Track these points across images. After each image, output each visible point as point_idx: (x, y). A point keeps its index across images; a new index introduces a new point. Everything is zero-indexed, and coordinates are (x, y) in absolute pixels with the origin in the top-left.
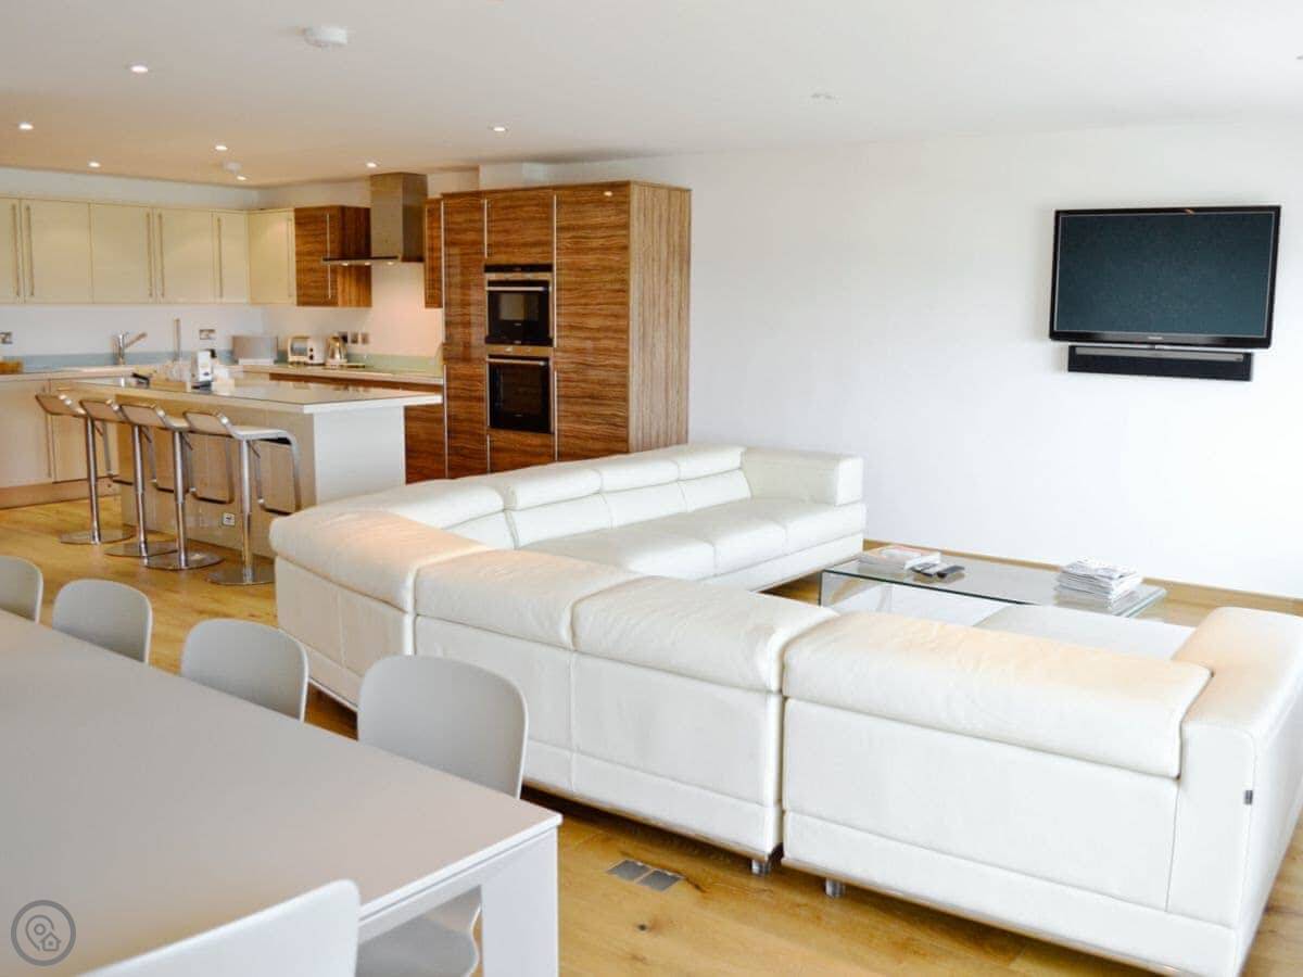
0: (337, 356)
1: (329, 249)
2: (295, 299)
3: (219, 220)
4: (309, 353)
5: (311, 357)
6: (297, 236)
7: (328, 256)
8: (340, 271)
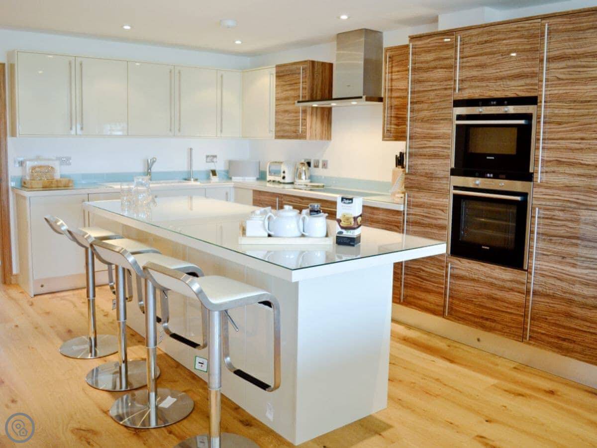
0: (303, 177)
1: (301, 95)
2: (273, 134)
3: (222, 76)
4: (282, 175)
5: (284, 178)
6: (277, 86)
7: (301, 100)
8: (309, 111)
